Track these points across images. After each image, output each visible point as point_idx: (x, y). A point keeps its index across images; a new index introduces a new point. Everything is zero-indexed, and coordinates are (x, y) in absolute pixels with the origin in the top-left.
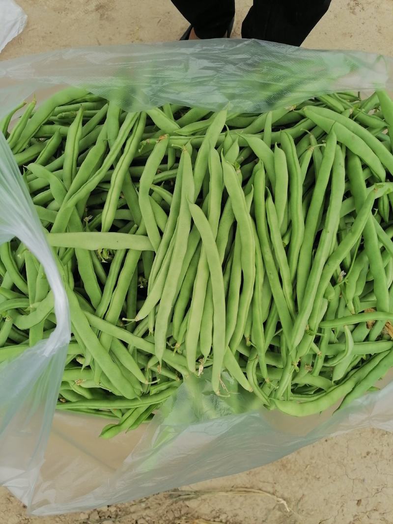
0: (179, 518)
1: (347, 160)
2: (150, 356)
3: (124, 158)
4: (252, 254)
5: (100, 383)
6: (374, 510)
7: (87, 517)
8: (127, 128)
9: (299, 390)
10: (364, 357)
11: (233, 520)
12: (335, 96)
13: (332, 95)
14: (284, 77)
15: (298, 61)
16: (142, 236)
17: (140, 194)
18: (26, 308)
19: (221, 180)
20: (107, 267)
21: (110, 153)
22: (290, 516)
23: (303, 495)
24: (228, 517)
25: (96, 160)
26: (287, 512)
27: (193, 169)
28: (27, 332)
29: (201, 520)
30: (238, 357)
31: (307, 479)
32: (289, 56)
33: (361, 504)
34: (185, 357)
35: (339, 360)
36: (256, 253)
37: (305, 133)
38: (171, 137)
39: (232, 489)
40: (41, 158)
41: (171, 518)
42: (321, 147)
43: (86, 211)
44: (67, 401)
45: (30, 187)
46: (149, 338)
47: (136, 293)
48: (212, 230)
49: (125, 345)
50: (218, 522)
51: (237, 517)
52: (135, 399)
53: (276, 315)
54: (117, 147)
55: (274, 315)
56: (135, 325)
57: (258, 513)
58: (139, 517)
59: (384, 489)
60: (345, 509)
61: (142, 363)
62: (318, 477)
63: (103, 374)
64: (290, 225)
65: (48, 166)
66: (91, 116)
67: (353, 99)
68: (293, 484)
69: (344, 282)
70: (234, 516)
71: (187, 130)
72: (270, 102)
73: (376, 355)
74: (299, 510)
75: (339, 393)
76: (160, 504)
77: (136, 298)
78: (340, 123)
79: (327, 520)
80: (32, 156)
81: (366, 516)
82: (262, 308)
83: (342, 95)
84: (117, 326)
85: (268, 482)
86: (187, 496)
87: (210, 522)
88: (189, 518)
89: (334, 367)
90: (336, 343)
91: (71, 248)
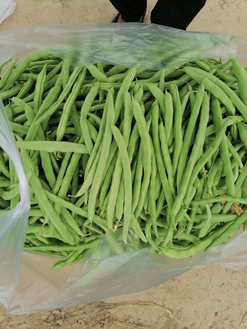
0: (104, 320)
1: (211, 101)
2: (85, 219)
3: (72, 95)
4: (149, 158)
5: (54, 235)
6: (226, 319)
7: (47, 317)
8: (74, 76)
9: (177, 243)
10: (219, 224)
11: (137, 322)
12: (205, 61)
13: (203, 60)
14: (172, 48)
15: (182, 38)
16: (82, 145)
17: (81, 118)
18: (8, 187)
19: (132, 112)
20: (60, 163)
21: (63, 92)
22: (173, 321)
23: (182, 308)
24: (134, 320)
25: (54, 96)
26: (171, 318)
27: (114, 104)
28: (9, 202)
29: (117, 321)
30: (140, 222)
31: (184, 298)
32: (176, 35)
33: (218, 315)
34: (106, 220)
35: (203, 225)
36: (152, 157)
37: (186, 84)
38: (101, 83)
39: (138, 303)
40: (20, 94)
41: (99, 320)
42: (195, 92)
43: (48, 127)
44: (34, 245)
45: (13, 112)
46: (85, 208)
47: (77, 180)
48: (125, 142)
49: (70, 211)
50: (128, 323)
51: (140, 320)
52: (75, 245)
53: (164, 196)
54: (67, 88)
55: (162, 196)
56: (76, 199)
57: (153, 318)
58: (79, 319)
59: (232, 306)
60: (207, 318)
61: (80, 222)
62: (191, 297)
63: (55, 229)
64: (174, 141)
65: (24, 99)
66: (53, 69)
67: (217, 63)
68: (176, 301)
69: (206, 177)
70: (138, 320)
71: (111, 79)
72: (164, 64)
73: (227, 223)
74: (179, 317)
75: (203, 245)
76: (92, 311)
77: (77, 183)
78: (207, 78)
79: (195, 324)
80: (15, 93)
81: (220, 323)
82: (155, 191)
83: (210, 61)
84: (65, 200)
85: (159, 299)
86: (109, 307)
87: (123, 323)
88: (110, 320)
89: (199, 229)
90: (201, 214)
91: (37, 151)
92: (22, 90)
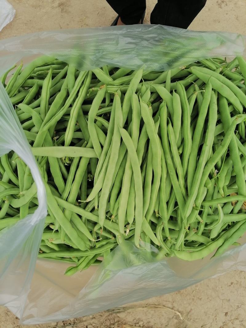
0: (113, 324)
1: (218, 100)
2: (95, 224)
3: (79, 99)
4: (159, 160)
5: (64, 241)
6: (236, 319)
7: (56, 324)
8: (80, 81)
9: (189, 244)
10: (230, 224)
11: (147, 325)
12: (211, 60)
13: (209, 60)
14: (179, 48)
15: (188, 38)
16: (90, 149)
17: (89, 122)
18: (18, 194)
19: (140, 113)
20: (68, 168)
21: (70, 97)
22: (183, 322)
23: (191, 309)
24: (144, 323)
25: (61, 101)
26: (181, 320)
27: (122, 106)
28: (18, 209)
29: (127, 325)
30: (151, 224)
31: (193, 299)
32: (182, 35)
33: (228, 315)
34: (118, 224)
35: (214, 226)
36: (162, 159)
37: (192, 83)
38: (108, 86)
39: (147, 306)
40: (26, 100)
41: (108, 324)
42: (202, 92)
43: (55, 133)
44: (44, 252)
45: (20, 118)
46: (95, 212)
47: (86, 184)
48: (134, 144)
49: (80, 217)
50: (138, 326)
51: (150, 323)
52: (86, 251)
54: (74, 93)
55: (173, 198)
56: (86, 204)
57: (163, 321)
58: (88, 324)
59: (242, 306)
60: (218, 318)
61: (90, 228)
62: (200, 298)
63: (66, 235)
64: (183, 141)
65: (30, 105)
66: (58, 74)
67: (222, 62)
68: (185, 302)
69: (217, 176)
70: (148, 323)
71: (118, 82)
72: (170, 64)
73: (237, 222)
74: (189, 318)
75: (214, 246)
76: (101, 316)
77: (86, 187)
78: (214, 77)
79: (206, 325)
80: (20, 99)
81: (231, 323)
82: (166, 193)
83: (215, 60)
84: (75, 205)
85: (169, 301)
86: (118, 311)
87: (132, 326)
88: (119, 324)
89: (211, 230)
90: (212, 215)
91: (45, 157)
92: (28, 97)
